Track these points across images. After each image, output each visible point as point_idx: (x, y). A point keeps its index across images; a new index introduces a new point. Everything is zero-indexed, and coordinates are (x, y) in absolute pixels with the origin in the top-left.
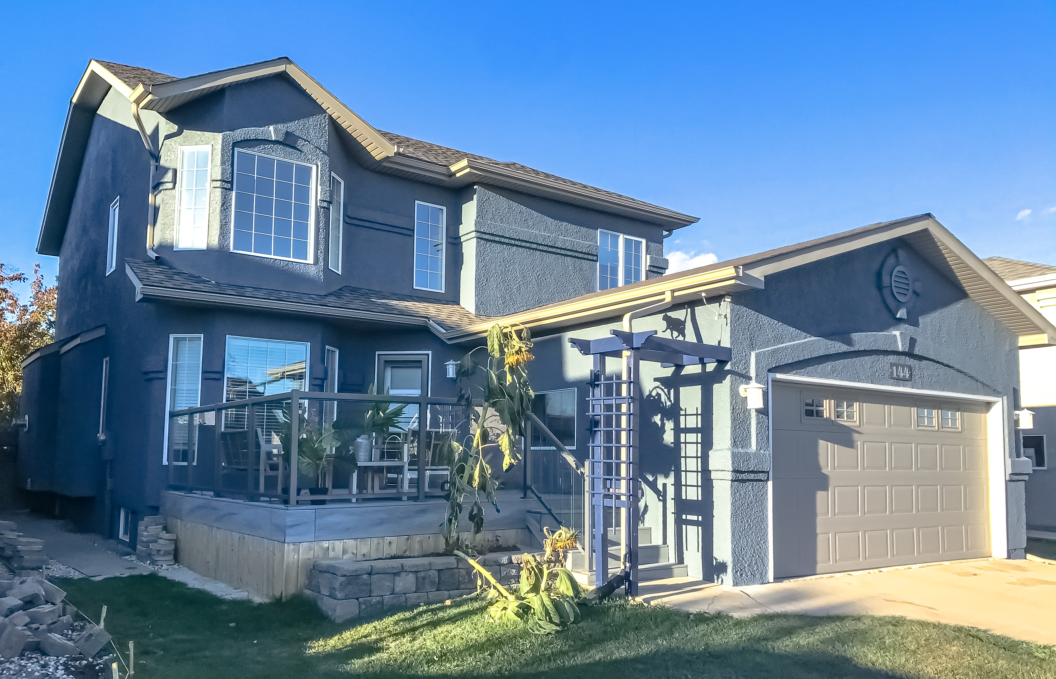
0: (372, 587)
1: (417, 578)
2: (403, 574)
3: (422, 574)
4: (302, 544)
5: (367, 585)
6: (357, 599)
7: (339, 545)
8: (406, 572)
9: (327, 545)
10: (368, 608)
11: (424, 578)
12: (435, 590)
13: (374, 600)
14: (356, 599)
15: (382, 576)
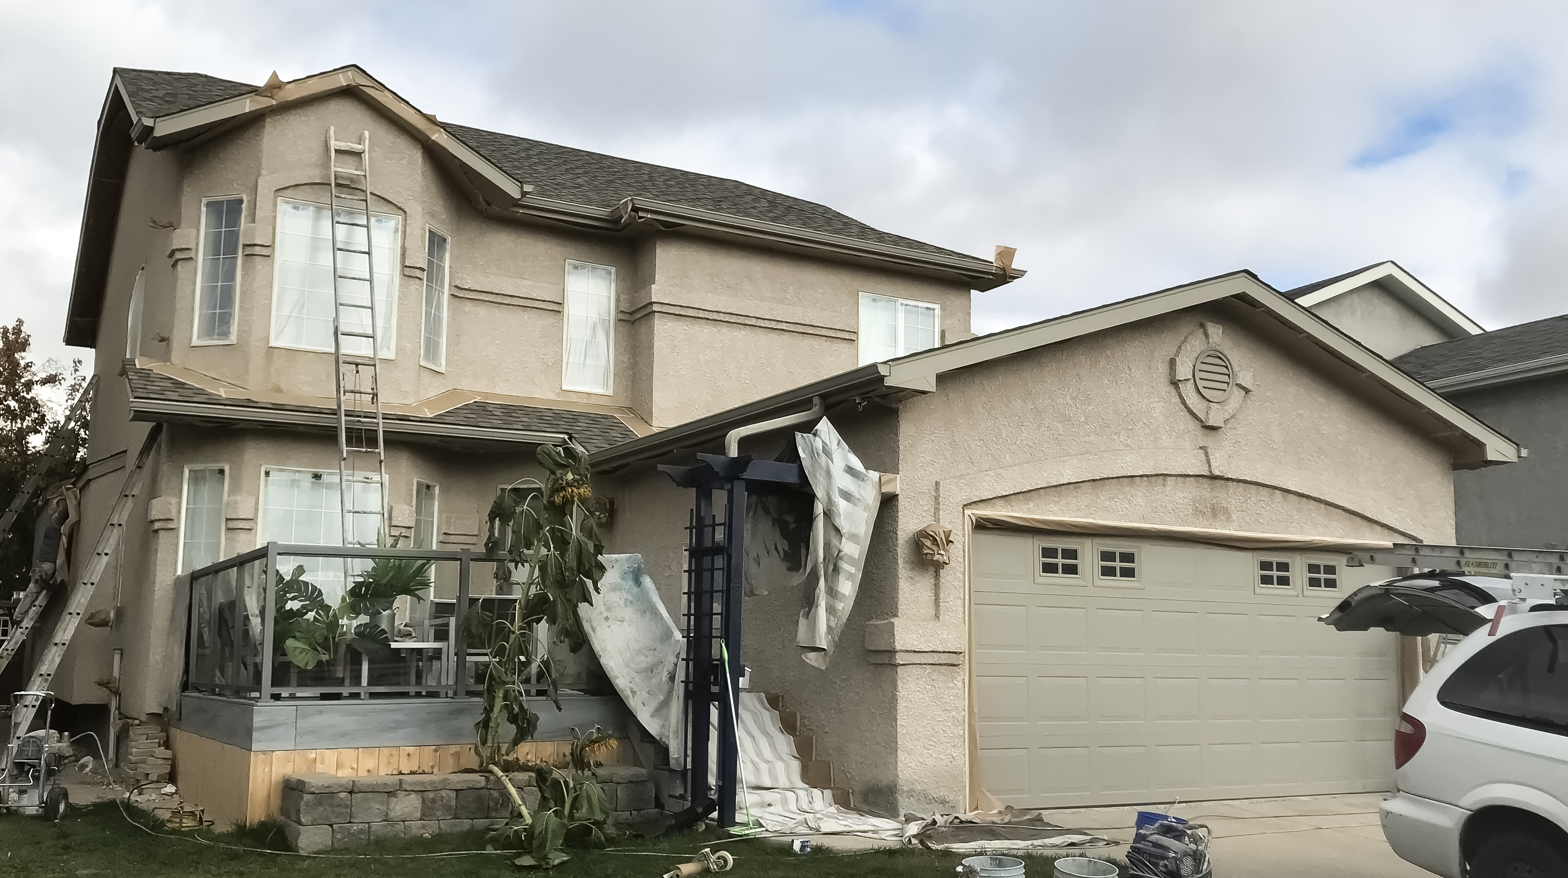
0: (353, 809)
1: (424, 801)
2: (401, 794)
3: (431, 795)
4: (276, 753)
5: (346, 806)
6: (331, 826)
7: (331, 757)
8: (406, 791)
9: (313, 756)
10: (344, 838)
11: (433, 801)
12: (450, 817)
13: (355, 828)
14: (328, 825)
15: (370, 795)
